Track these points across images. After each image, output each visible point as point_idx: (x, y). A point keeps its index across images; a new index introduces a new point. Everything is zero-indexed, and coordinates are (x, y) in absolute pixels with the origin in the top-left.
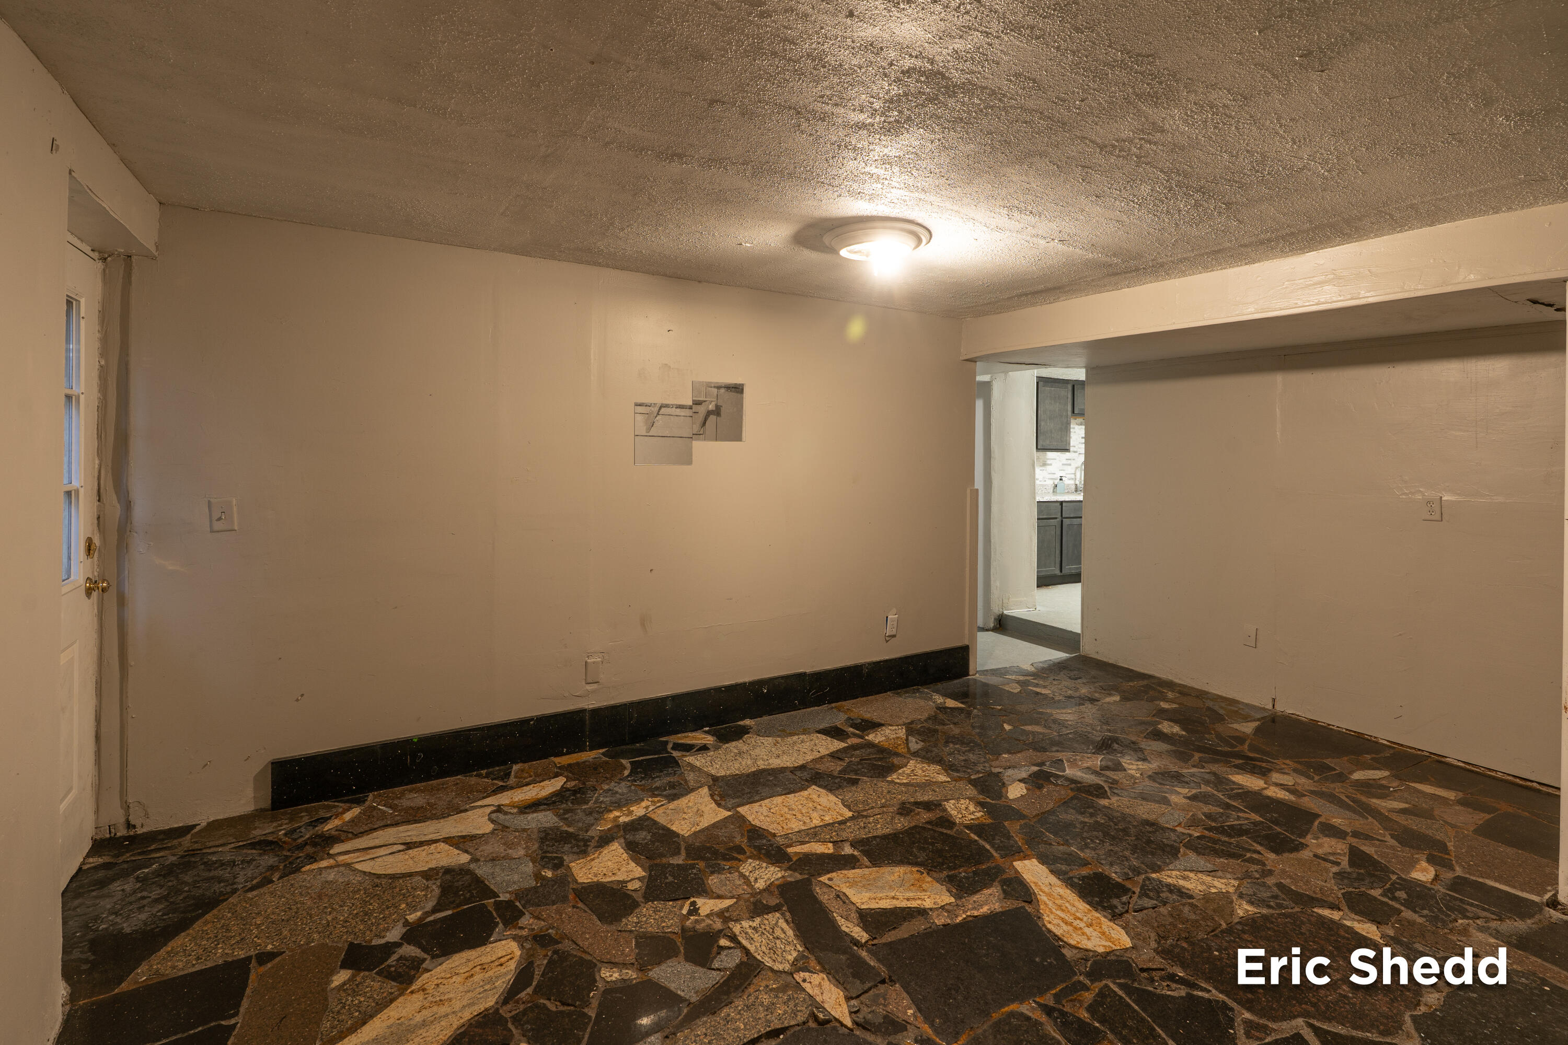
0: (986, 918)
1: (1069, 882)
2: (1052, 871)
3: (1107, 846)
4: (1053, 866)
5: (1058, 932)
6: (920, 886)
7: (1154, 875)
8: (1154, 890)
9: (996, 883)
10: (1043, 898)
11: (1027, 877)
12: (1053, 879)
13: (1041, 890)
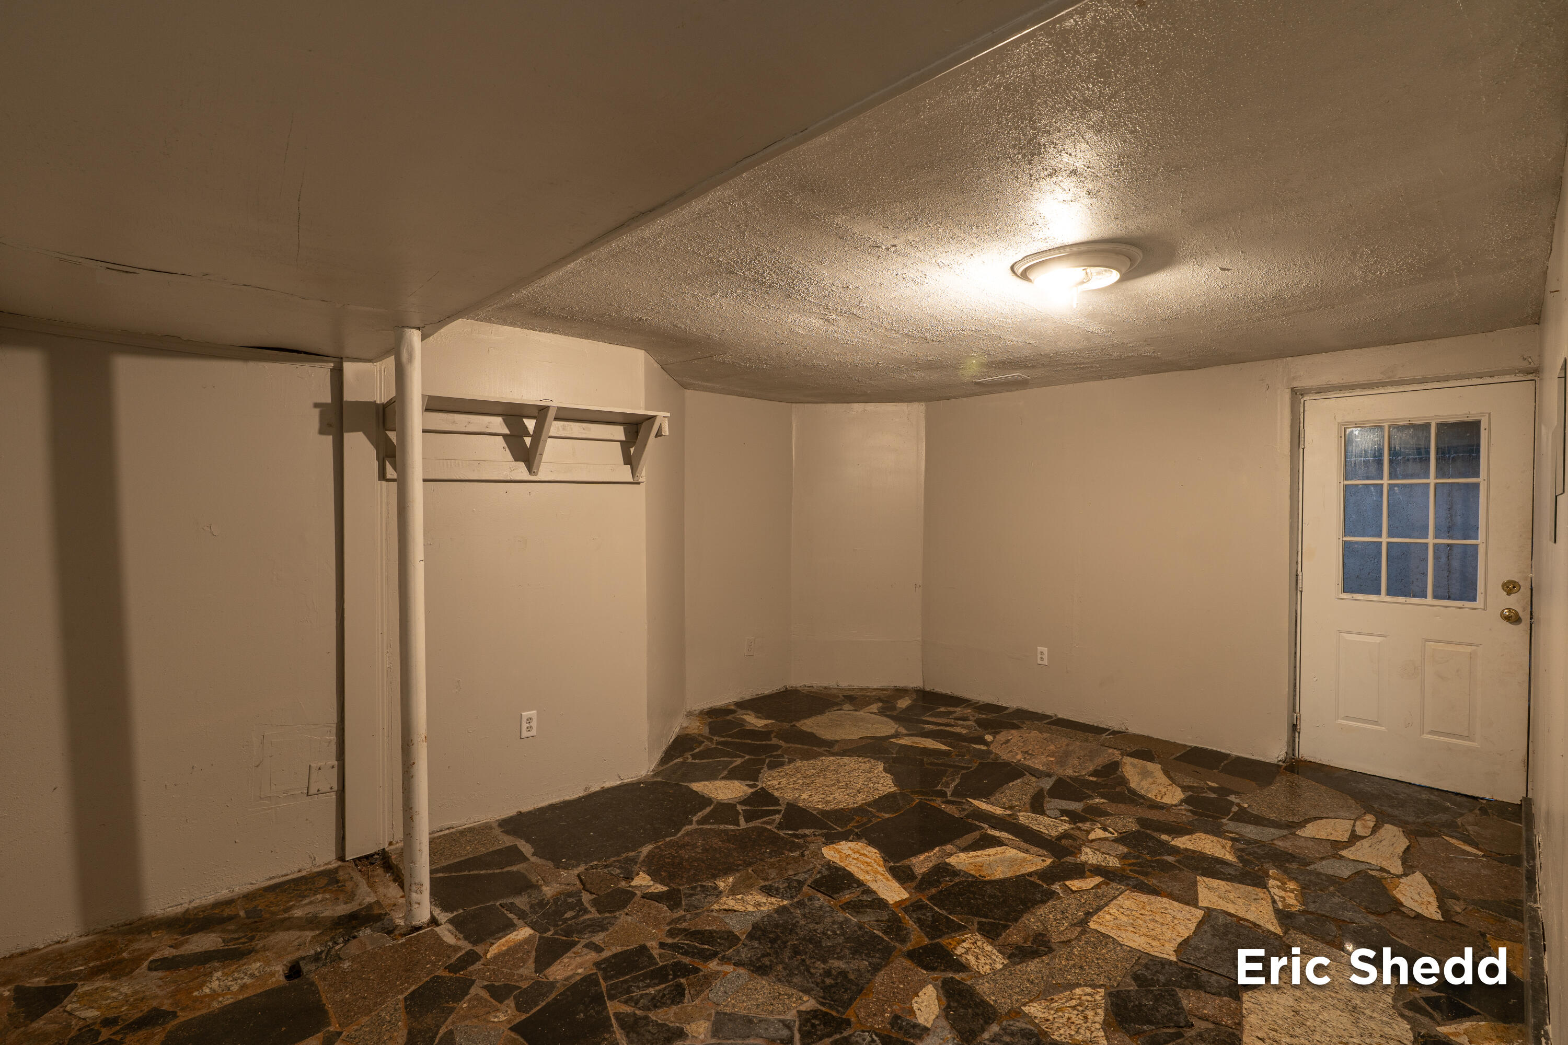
0: (921, 852)
1: (860, 883)
2: (875, 892)
3: (820, 928)
4: (875, 897)
5: (870, 848)
6: (975, 866)
7: (785, 902)
8: (793, 887)
9: (920, 877)
10: (881, 869)
11: (895, 885)
12: (873, 886)
13: (883, 875)
